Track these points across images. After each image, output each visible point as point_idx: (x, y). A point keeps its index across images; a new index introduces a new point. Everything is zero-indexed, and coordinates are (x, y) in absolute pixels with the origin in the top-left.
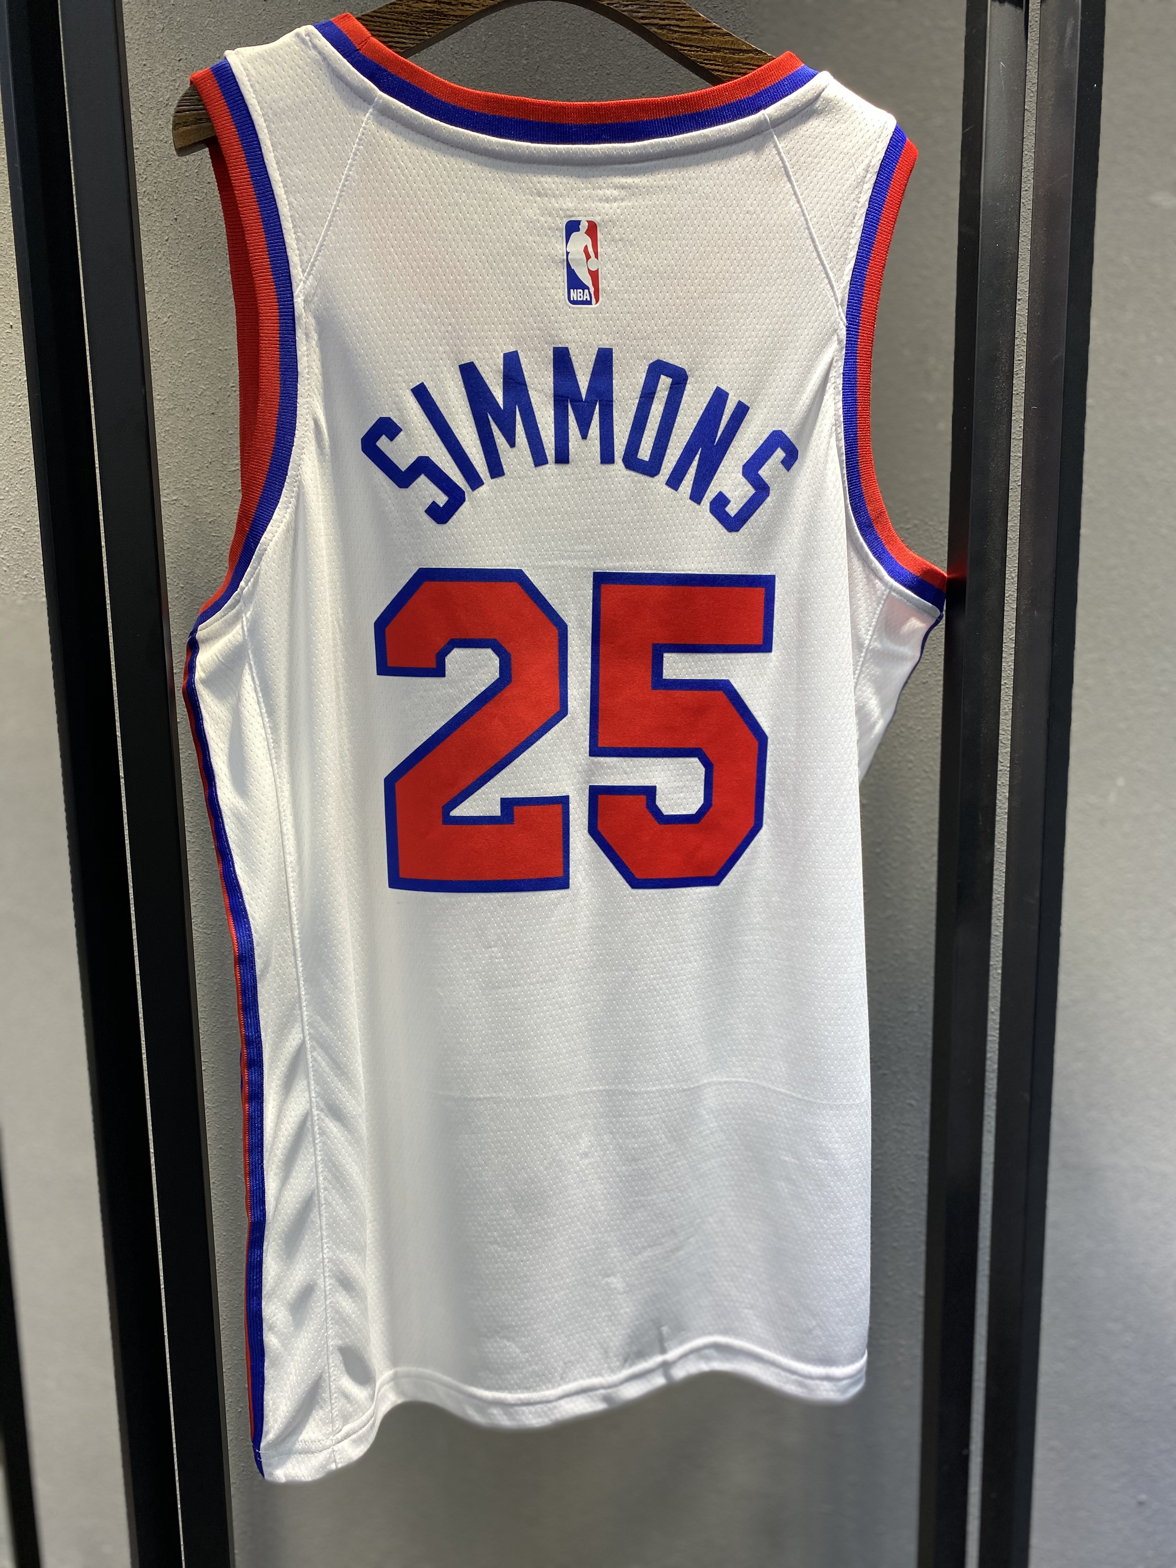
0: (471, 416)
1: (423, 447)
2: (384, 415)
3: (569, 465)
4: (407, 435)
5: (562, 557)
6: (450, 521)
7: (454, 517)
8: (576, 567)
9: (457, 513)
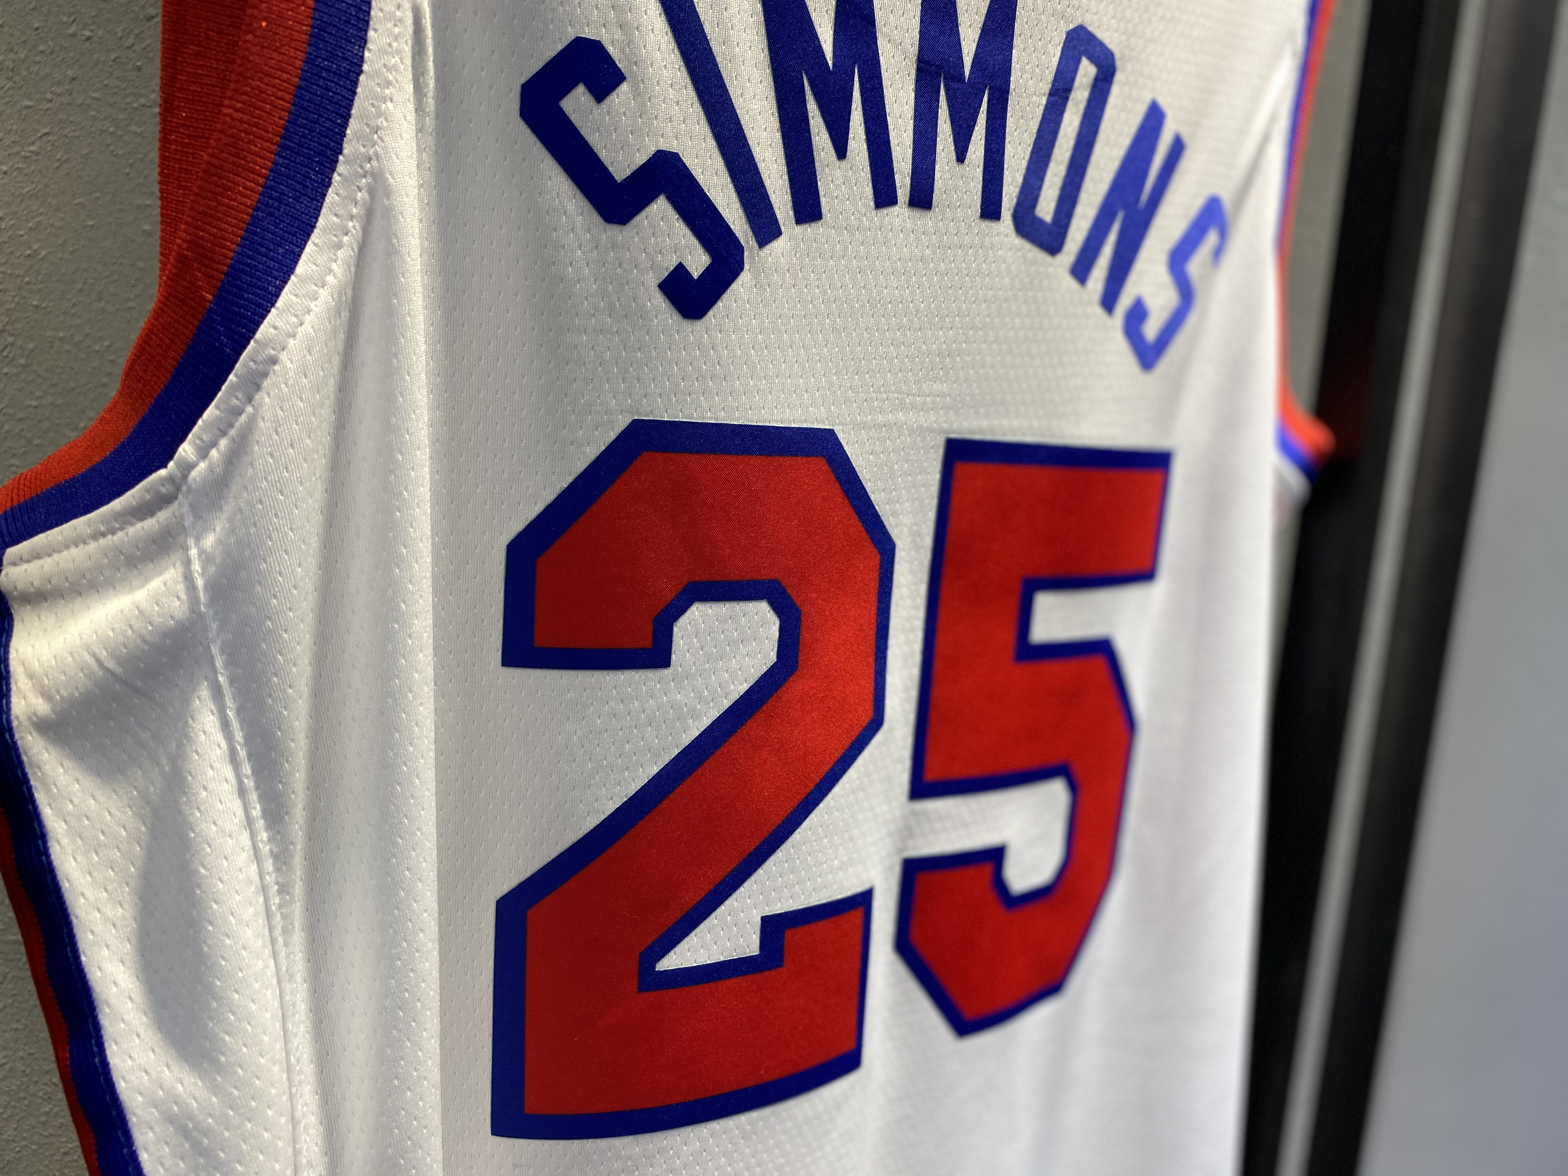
0: (769, 71)
1: (668, 129)
2: (589, 33)
3: (929, 214)
4: (637, 94)
5: (902, 407)
6: (711, 313)
7: (720, 304)
8: (921, 427)
9: (725, 296)
